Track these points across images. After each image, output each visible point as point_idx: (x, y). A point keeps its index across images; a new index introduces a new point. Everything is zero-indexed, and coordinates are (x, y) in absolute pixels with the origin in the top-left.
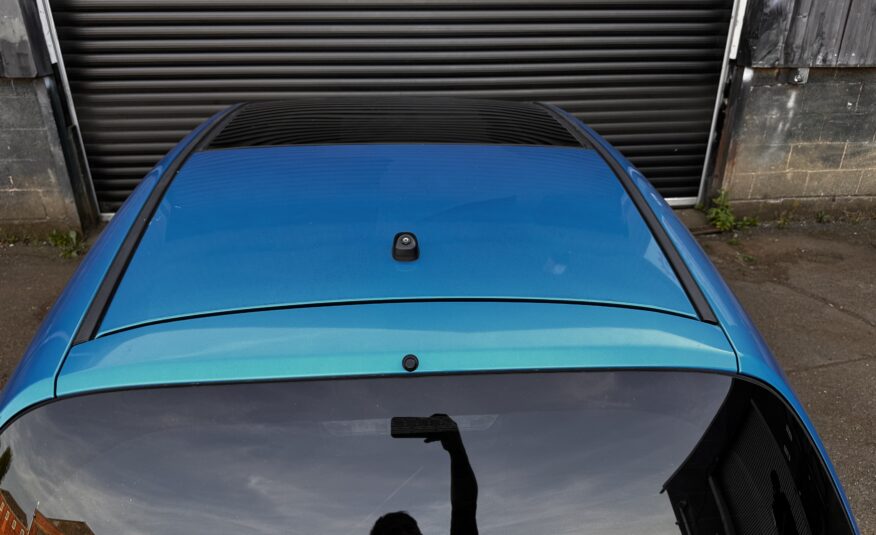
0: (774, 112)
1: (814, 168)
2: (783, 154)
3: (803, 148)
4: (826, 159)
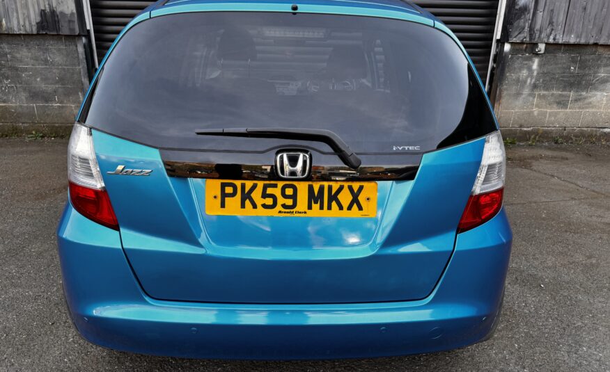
0: (525, 72)
1: (551, 109)
2: (531, 99)
3: (544, 95)
4: (559, 103)
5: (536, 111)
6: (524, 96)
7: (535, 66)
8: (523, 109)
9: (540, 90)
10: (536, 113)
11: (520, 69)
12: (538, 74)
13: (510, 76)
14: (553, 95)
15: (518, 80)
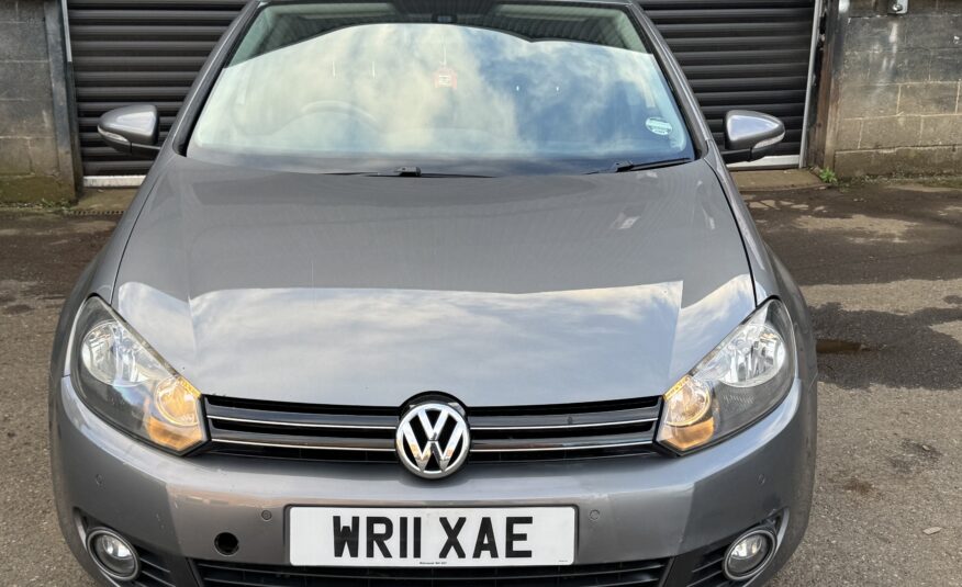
0: (876, 47)
1: (927, 112)
2: (891, 96)
3: (912, 88)
4: (939, 102)
5: (901, 117)
6: (878, 91)
7: (893, 37)
8: (879, 114)
9: (906, 79)
10: (901, 121)
11: (869, 42)
12: (899, 50)
13: (852, 55)
14: (927, 86)
15: (866, 64)
